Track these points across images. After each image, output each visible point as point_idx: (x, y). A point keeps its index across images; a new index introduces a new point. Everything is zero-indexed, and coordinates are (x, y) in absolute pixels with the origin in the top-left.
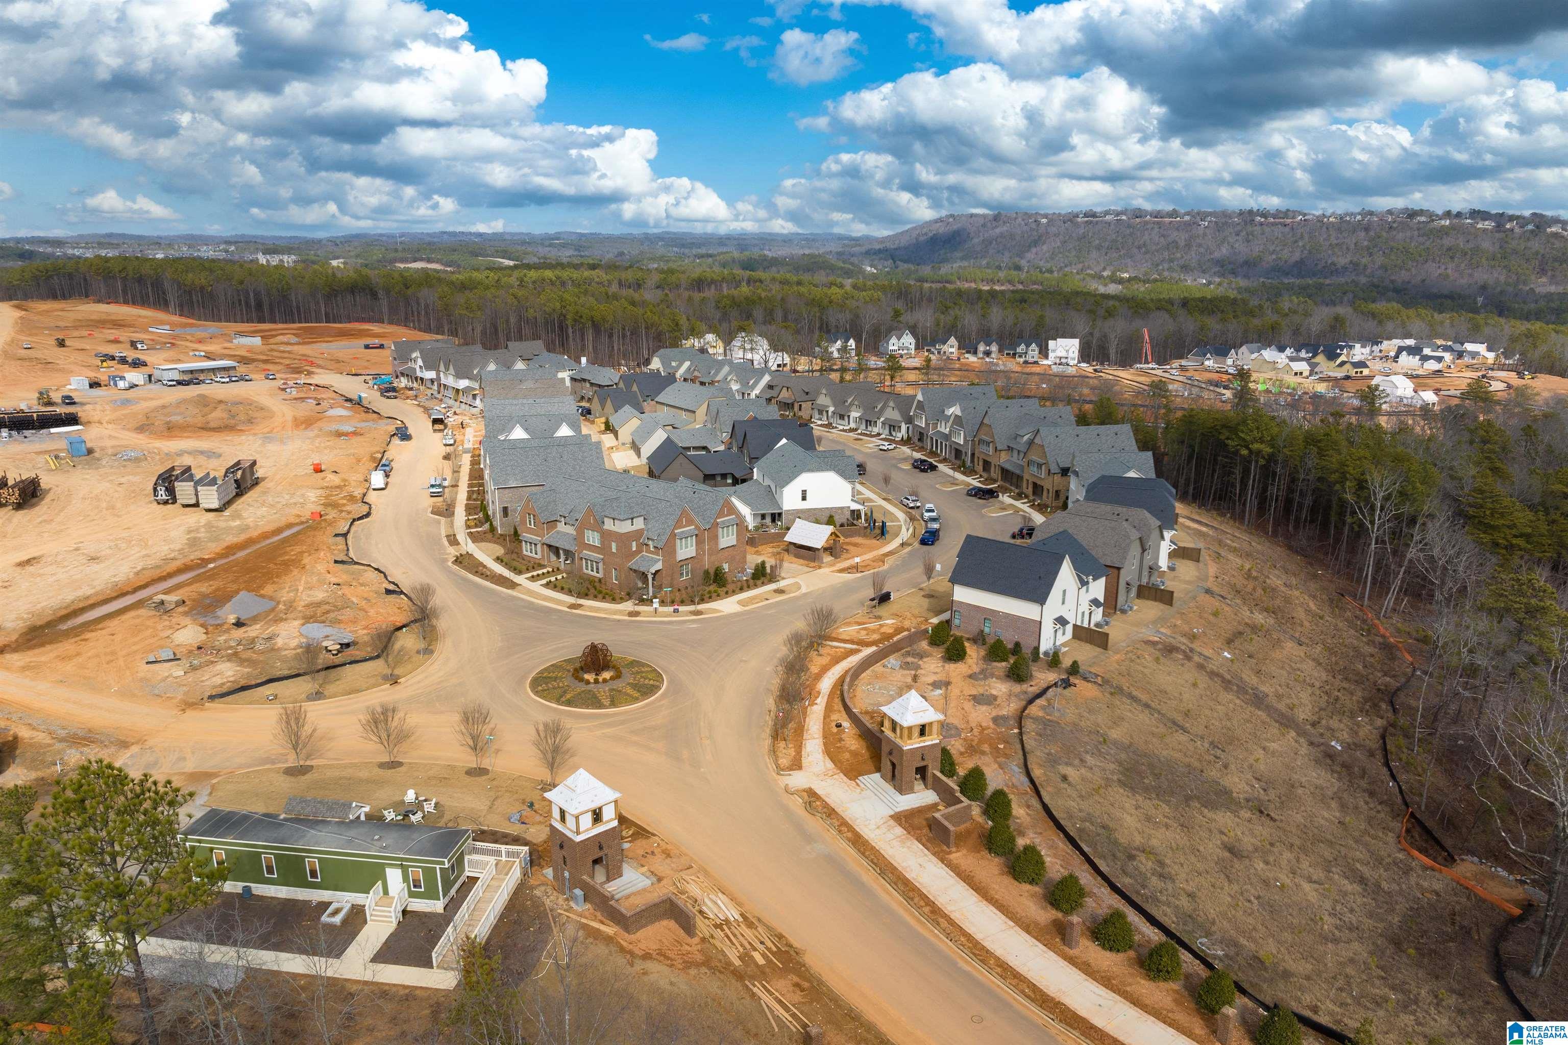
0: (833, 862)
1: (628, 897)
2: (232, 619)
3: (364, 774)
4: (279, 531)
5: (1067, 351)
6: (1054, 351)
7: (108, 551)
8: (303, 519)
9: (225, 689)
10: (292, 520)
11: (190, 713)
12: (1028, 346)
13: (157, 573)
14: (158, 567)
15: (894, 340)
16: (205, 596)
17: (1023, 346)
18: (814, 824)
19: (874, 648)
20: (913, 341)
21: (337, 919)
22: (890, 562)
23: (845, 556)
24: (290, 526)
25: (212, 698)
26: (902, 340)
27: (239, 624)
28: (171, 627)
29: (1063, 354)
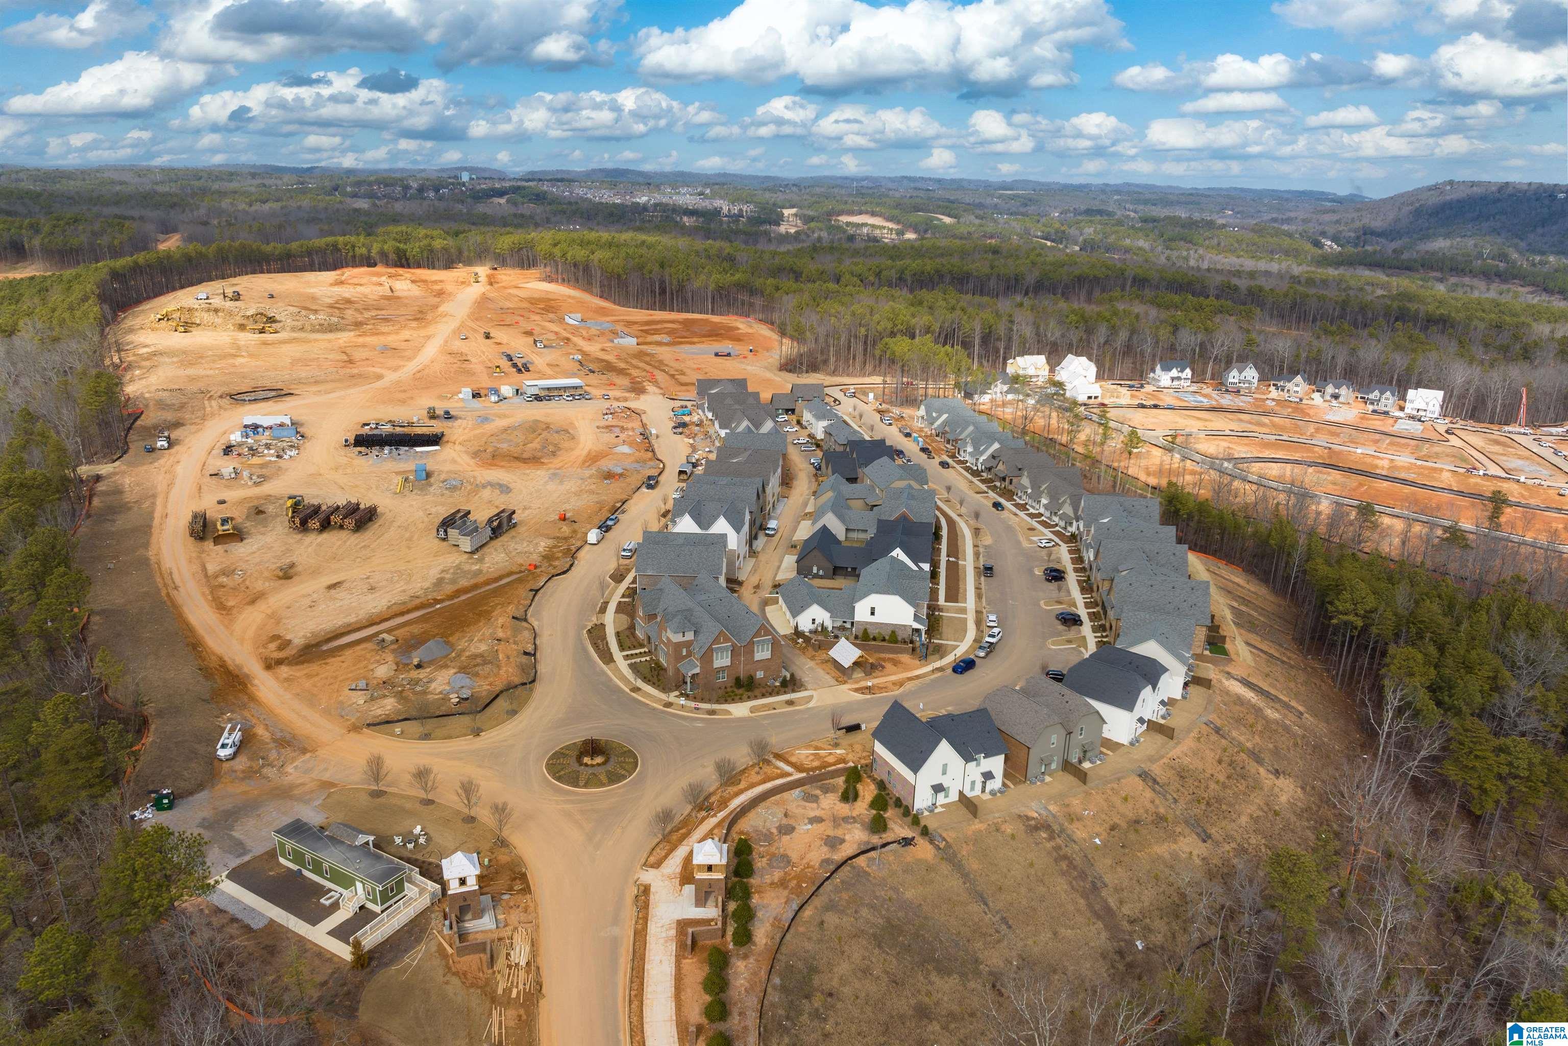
0: (615, 942)
1: (477, 932)
2: (416, 661)
3: (408, 806)
4: (500, 578)
5: (1427, 404)
6: (1412, 402)
7: (384, 583)
8: (523, 568)
9: (378, 721)
10: (514, 569)
11: (353, 735)
12: (1382, 393)
13: (403, 608)
14: (404, 603)
15: (1234, 373)
16: (413, 636)
17: (1377, 393)
18: (629, 912)
19: (804, 775)
20: (1256, 375)
21: (328, 903)
22: (909, 686)
23: (877, 673)
24: (511, 573)
25: (369, 725)
26: (1244, 374)
27: (419, 666)
28: (378, 661)
29: (1423, 406)
